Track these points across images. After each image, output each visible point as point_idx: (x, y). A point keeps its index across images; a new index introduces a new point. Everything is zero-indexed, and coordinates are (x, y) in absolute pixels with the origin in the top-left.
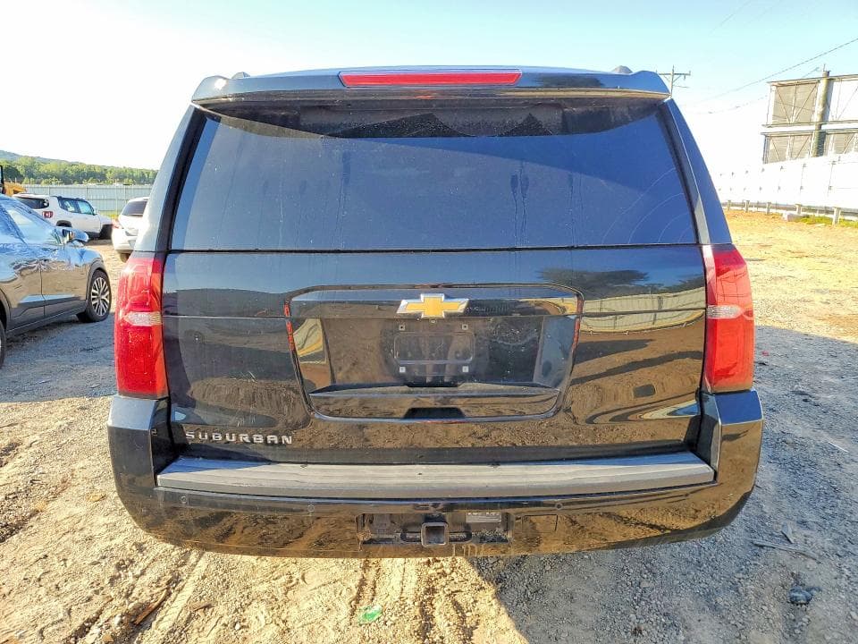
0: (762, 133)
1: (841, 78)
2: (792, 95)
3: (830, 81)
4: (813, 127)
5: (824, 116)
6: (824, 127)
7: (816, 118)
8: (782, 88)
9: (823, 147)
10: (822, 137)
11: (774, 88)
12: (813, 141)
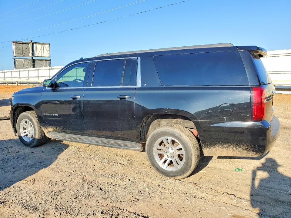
0: (13, 59)
1: (36, 43)
2: (21, 47)
3: (33, 44)
4: (30, 58)
5: (33, 54)
6: (34, 58)
7: (31, 55)
8: (17, 44)
9: (34, 64)
10: (34, 61)
11: (14, 44)
12: (31, 62)
